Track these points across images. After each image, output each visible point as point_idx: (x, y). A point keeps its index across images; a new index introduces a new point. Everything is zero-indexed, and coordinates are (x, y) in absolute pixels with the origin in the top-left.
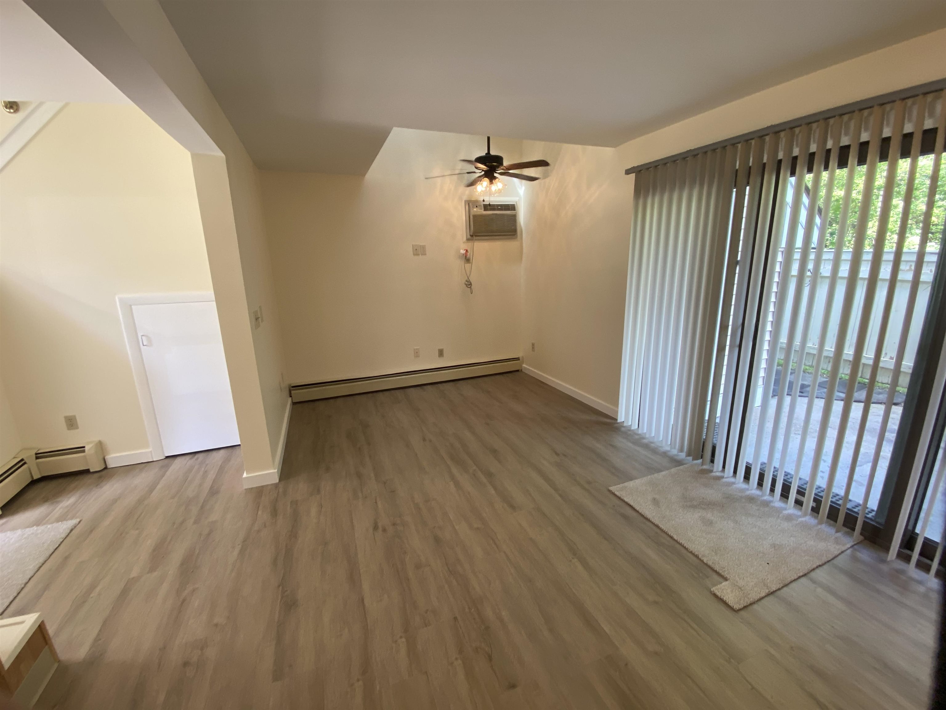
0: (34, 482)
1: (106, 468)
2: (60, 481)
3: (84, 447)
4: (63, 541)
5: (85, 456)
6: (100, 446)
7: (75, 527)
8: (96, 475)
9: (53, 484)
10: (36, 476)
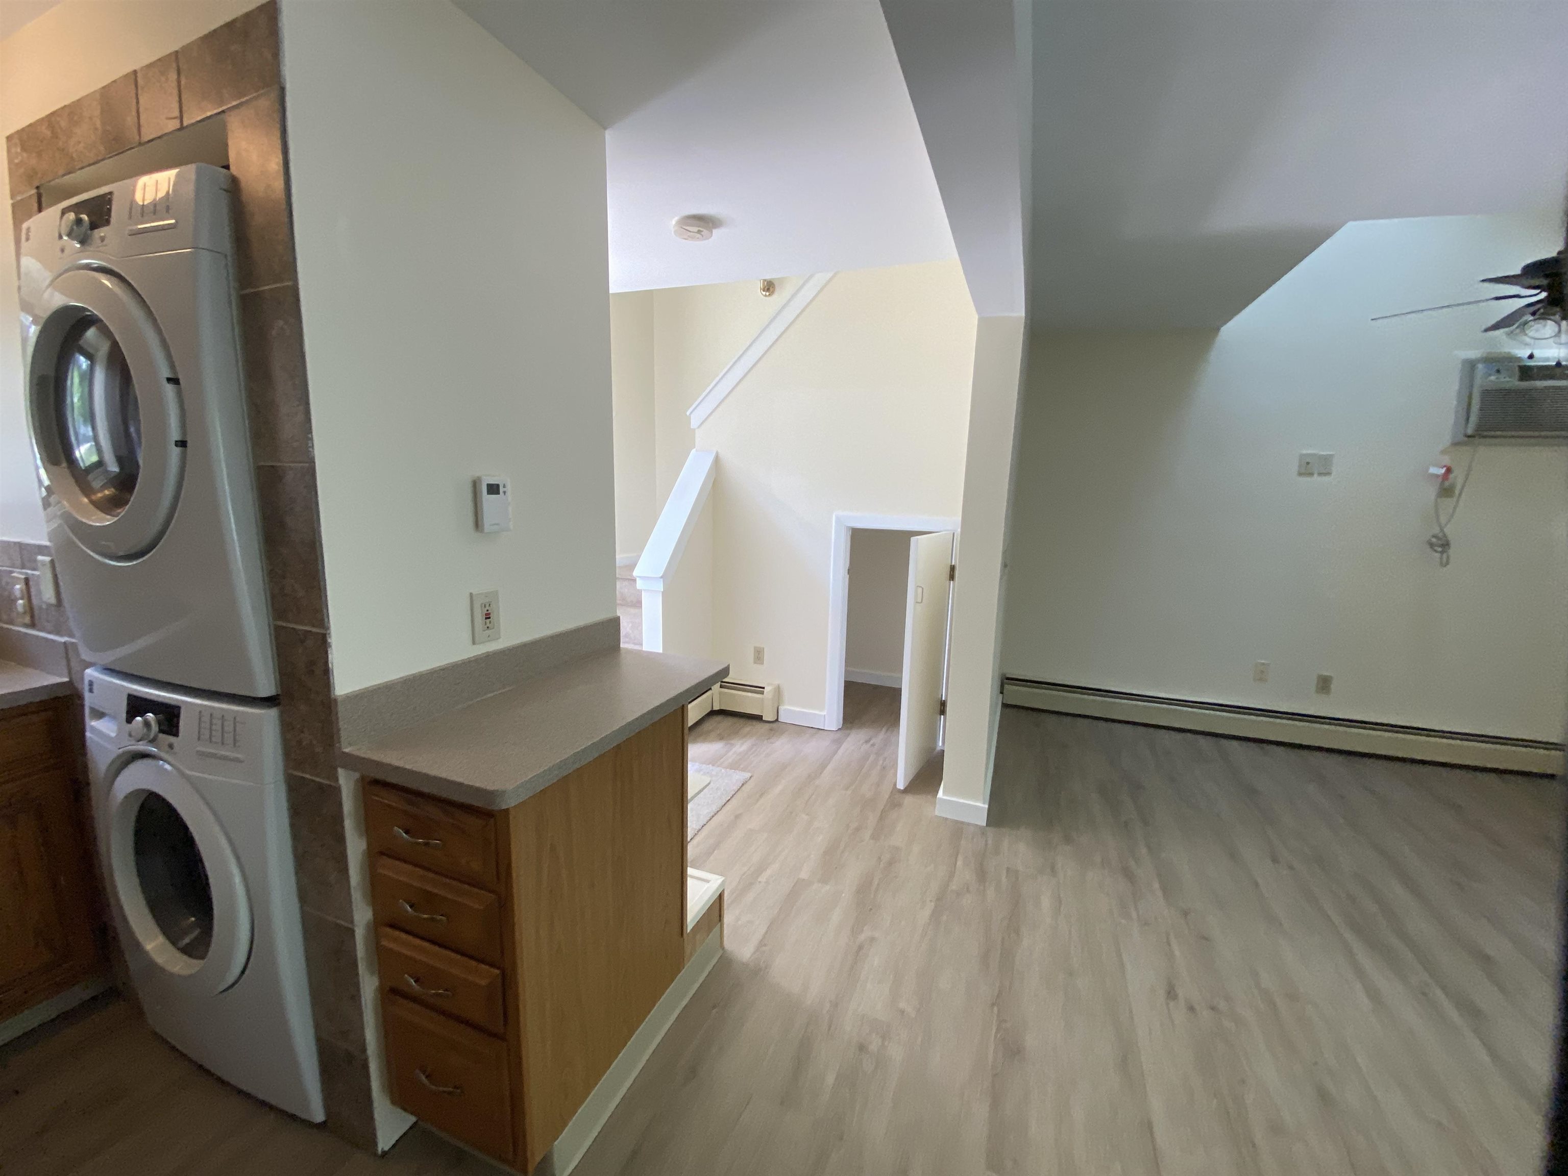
0: (713, 713)
1: (777, 720)
2: (735, 720)
3: (764, 688)
4: (735, 794)
5: (763, 700)
6: (778, 691)
7: (746, 782)
8: (767, 726)
9: (728, 721)
10: (716, 708)
